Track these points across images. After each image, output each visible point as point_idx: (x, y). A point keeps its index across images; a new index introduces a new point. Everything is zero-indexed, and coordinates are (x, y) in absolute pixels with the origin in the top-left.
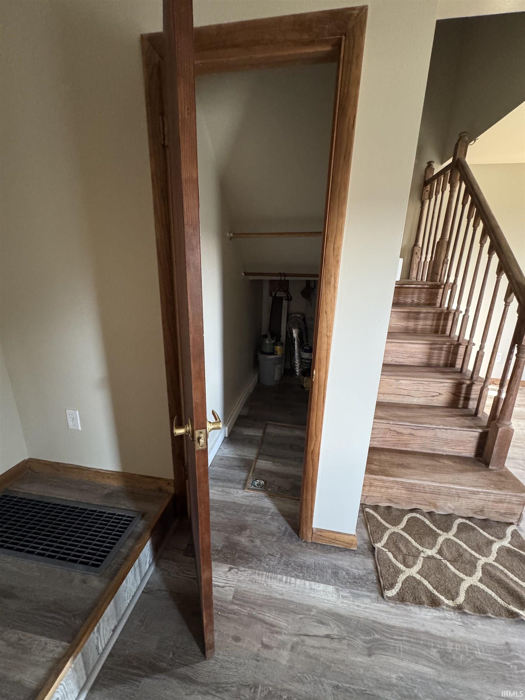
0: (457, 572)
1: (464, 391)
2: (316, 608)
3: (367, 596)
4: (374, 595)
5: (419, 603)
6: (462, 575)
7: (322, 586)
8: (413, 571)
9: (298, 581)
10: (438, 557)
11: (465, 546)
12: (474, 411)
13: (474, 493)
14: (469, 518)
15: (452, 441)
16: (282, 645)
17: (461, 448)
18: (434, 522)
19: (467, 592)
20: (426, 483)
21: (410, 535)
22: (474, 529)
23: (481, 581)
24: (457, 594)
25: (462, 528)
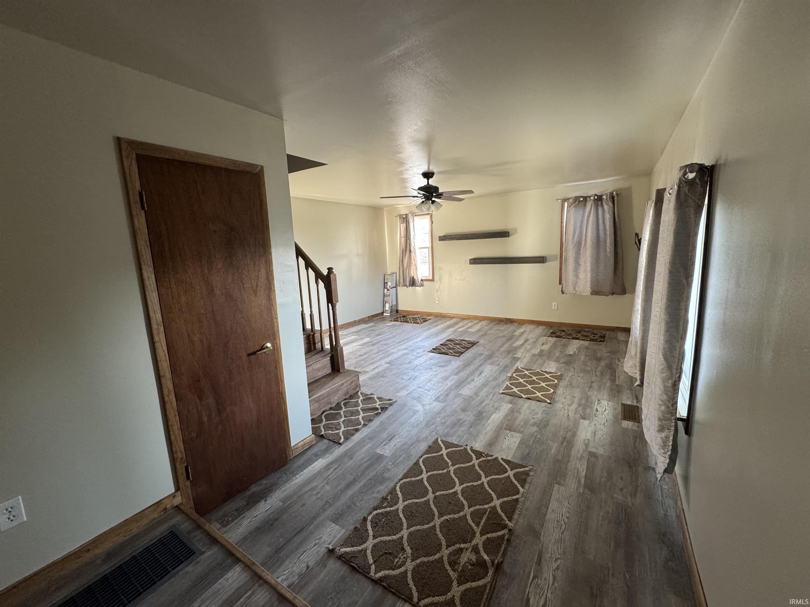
0: (355, 417)
1: (312, 340)
2: (321, 469)
3: (335, 449)
4: (337, 446)
5: (353, 434)
6: (357, 417)
7: (316, 463)
8: (343, 429)
9: (305, 471)
10: (346, 418)
11: (351, 409)
12: (321, 349)
13: (342, 384)
14: (345, 400)
15: (320, 368)
16: (323, 487)
17: (325, 370)
18: (334, 410)
19: (362, 419)
20: (324, 392)
21: (330, 421)
22: (349, 402)
23: (363, 413)
24: (360, 422)
25: (345, 404)
